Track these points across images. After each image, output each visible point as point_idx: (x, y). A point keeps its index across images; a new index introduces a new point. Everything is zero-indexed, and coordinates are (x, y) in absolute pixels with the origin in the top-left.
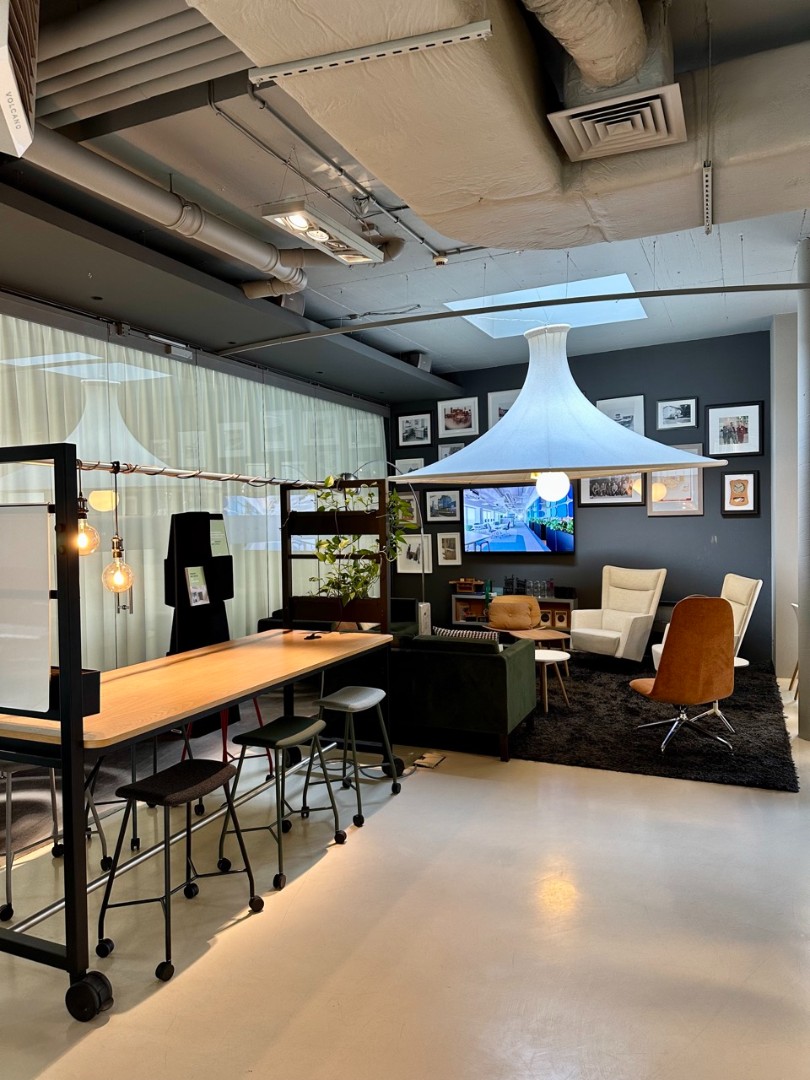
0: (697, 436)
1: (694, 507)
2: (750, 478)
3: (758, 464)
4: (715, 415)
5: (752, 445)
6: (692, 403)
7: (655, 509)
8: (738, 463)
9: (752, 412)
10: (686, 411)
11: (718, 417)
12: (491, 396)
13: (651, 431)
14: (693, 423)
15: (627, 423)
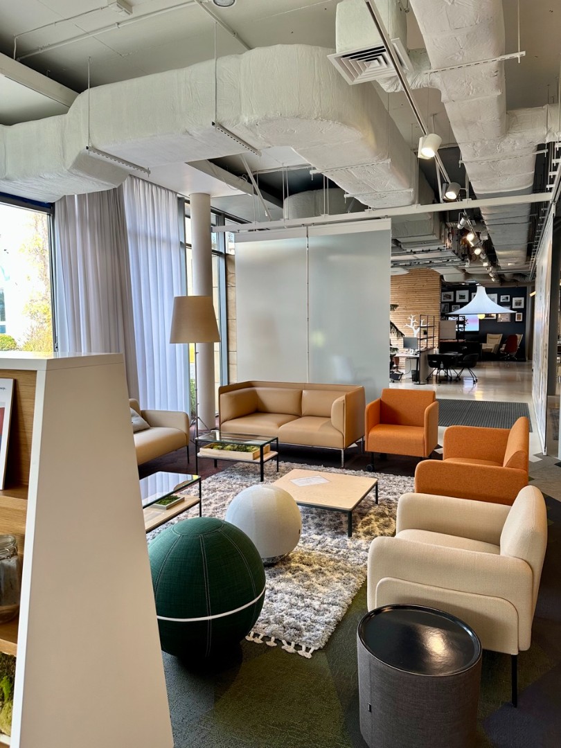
0: (509, 304)
1: (509, 320)
2: (521, 314)
3: (523, 311)
4: (514, 299)
5: (522, 306)
6: (509, 296)
7: (499, 321)
8: (519, 310)
9: (522, 299)
10: (507, 298)
11: (514, 300)
12: (457, 292)
13: (499, 303)
14: (509, 300)
15: (493, 300)
